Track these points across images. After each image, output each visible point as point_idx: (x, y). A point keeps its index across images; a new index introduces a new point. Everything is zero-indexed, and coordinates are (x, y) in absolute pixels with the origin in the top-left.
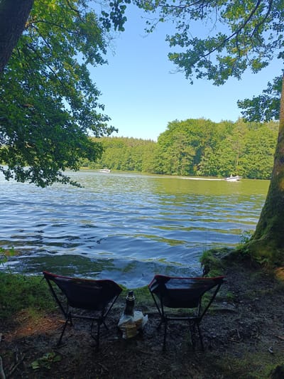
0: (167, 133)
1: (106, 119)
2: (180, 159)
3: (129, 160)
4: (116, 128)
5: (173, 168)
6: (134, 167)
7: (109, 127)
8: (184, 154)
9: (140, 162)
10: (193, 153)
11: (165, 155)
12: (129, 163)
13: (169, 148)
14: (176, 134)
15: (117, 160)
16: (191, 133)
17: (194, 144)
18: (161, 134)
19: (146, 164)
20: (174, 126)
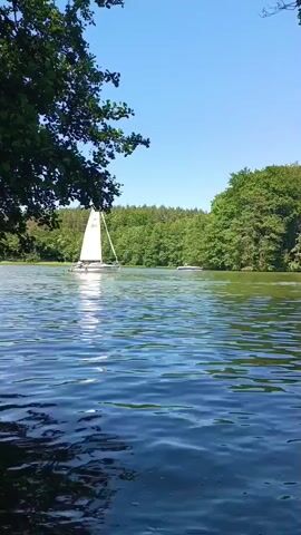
0: (229, 195)
1: (123, 113)
2: (256, 241)
3: (159, 248)
4: (144, 138)
5: (245, 257)
6: (168, 259)
7: (127, 134)
8: (263, 231)
9: (180, 249)
10: (281, 229)
11: (227, 234)
12: (158, 253)
13: (235, 221)
14: (245, 194)
15: (135, 248)
16: (274, 191)
17: (282, 211)
18: (218, 197)
19: (191, 252)
20: (241, 181)
